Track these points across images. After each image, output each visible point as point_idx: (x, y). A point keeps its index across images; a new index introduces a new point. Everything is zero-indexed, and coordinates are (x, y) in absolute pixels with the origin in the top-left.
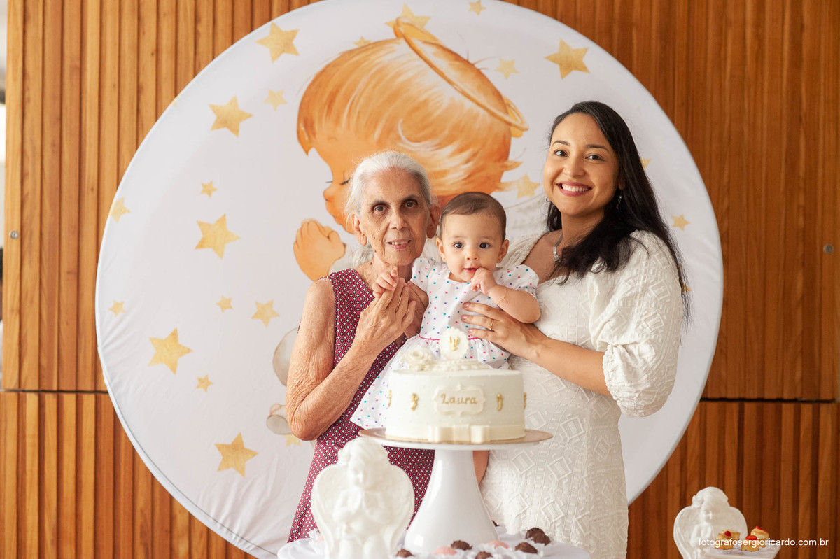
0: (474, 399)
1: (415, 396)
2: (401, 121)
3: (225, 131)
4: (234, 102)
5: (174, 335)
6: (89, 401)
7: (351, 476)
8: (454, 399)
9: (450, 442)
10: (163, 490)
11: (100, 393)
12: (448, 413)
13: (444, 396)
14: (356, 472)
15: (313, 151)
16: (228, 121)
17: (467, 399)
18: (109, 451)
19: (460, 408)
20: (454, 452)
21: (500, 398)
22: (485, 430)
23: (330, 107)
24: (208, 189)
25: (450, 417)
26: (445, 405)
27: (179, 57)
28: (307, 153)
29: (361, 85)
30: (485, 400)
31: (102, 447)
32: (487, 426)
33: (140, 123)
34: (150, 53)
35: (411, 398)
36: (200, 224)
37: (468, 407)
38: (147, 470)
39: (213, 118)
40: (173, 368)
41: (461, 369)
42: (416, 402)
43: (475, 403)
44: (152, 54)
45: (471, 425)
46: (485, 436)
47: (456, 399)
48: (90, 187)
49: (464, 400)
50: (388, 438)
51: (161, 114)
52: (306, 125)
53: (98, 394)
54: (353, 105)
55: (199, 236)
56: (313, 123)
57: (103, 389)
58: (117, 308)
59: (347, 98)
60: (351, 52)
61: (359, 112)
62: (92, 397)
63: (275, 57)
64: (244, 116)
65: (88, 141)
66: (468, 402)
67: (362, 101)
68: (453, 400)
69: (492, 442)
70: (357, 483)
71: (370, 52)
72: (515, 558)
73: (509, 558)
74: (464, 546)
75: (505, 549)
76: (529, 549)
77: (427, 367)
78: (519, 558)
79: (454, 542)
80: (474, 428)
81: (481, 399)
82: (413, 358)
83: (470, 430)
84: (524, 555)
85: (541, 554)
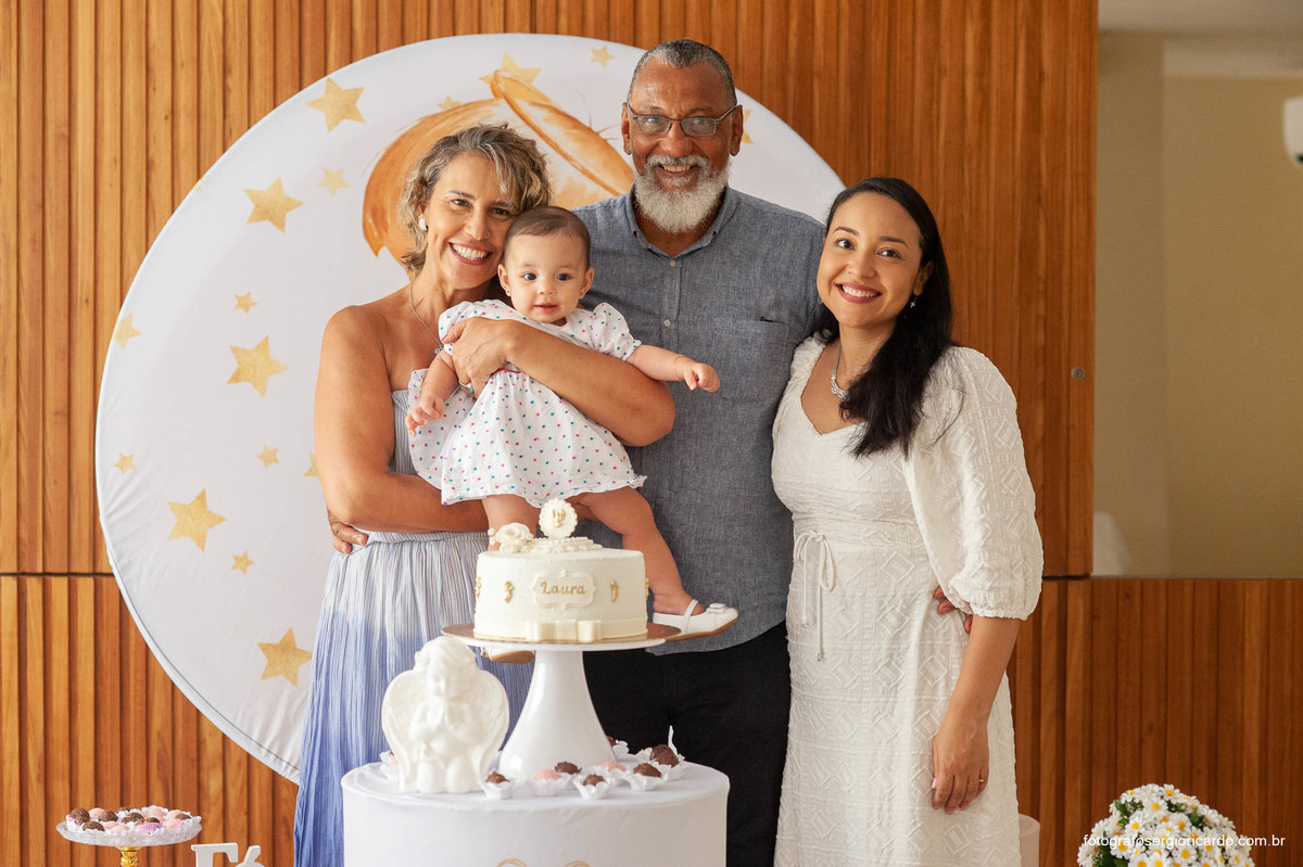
0: (582, 587)
1: (509, 584)
3: (267, 224)
4: (278, 184)
5: (202, 498)
6: (86, 587)
7: (431, 685)
8: (557, 588)
9: (552, 642)
10: (187, 702)
11: (101, 576)
12: (549, 606)
13: (544, 584)
14: (437, 679)
15: (384, 251)
16: (270, 211)
17: (573, 588)
18: (114, 654)
19: (564, 599)
20: (559, 653)
21: (615, 587)
22: (595, 626)
24: (245, 303)
25: (552, 610)
26: (545, 595)
27: (203, 120)
28: (376, 253)
30: (595, 589)
31: (104, 648)
32: (599, 621)
33: (150, 209)
34: (163, 117)
35: (504, 588)
36: (234, 350)
37: (574, 598)
38: (165, 675)
39: (250, 207)
40: (201, 543)
41: (566, 551)
42: (511, 592)
43: (583, 592)
44: (166, 118)
45: (579, 619)
46: (595, 634)
47: (560, 588)
48: (84, 298)
49: (569, 590)
50: (476, 636)
51: (180, 203)
52: (374, 216)
53: (99, 578)
55: (233, 366)
56: (384, 213)
57: (105, 571)
58: (124, 463)
60: (434, 117)
62: (90, 581)
63: (332, 125)
64: (291, 204)
65: (80, 235)
66: (575, 591)
68: (555, 590)
69: (604, 641)
70: (438, 693)
71: (460, 117)
72: (633, 782)
73: (625, 784)
74: (571, 769)
75: (621, 772)
76: (651, 772)
77: (525, 548)
78: (639, 783)
79: (559, 764)
80: (580, 623)
81: (590, 588)
82: (507, 538)
83: (576, 626)
84: (644, 780)
85: (666, 777)
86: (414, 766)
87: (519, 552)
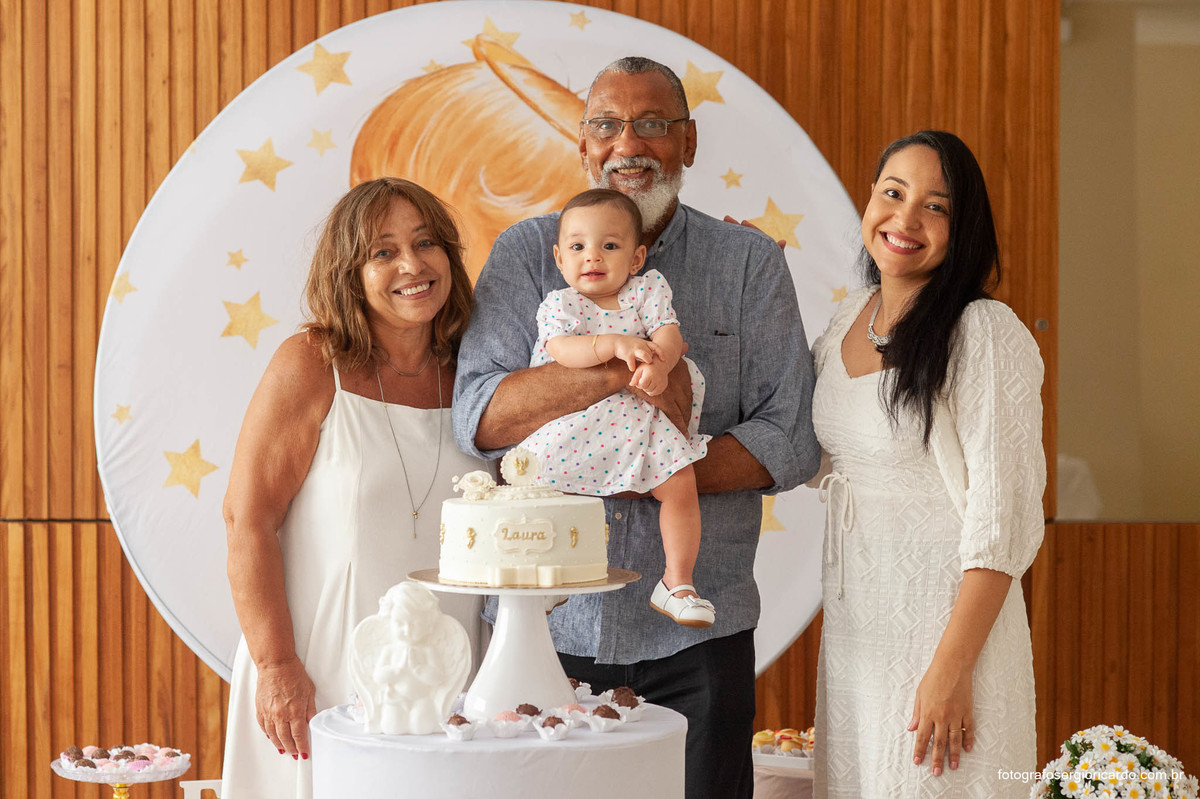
0: (542, 533)
1: (471, 530)
2: (483, 168)
3: (258, 183)
4: (269, 146)
5: (196, 448)
6: (89, 532)
7: (394, 629)
8: (518, 533)
9: (513, 587)
10: (185, 648)
11: (102, 521)
12: (511, 552)
13: (505, 530)
14: (400, 624)
16: (261, 171)
17: (533, 534)
18: (116, 596)
19: (525, 545)
20: (521, 598)
21: (574, 533)
22: (555, 570)
23: (392, 151)
24: (236, 260)
25: (513, 556)
26: (506, 541)
27: (199, 84)
29: (431, 123)
30: (554, 535)
31: (106, 592)
32: (559, 567)
33: (149, 170)
34: (161, 81)
35: (466, 534)
36: (227, 305)
37: (535, 544)
38: (165, 622)
39: (242, 167)
40: (195, 490)
41: (527, 498)
42: (473, 538)
43: (543, 538)
44: (164, 82)
45: (538, 565)
46: (555, 579)
47: (520, 535)
48: (87, 255)
49: (530, 535)
50: (441, 581)
51: (177, 160)
52: (361, 175)
53: (101, 524)
54: (423, 148)
55: (226, 320)
56: (369, 173)
57: (106, 517)
58: (121, 413)
59: (414, 139)
60: (418, 80)
61: (430, 158)
62: (93, 527)
63: (321, 87)
64: (281, 164)
65: (82, 196)
66: (535, 537)
67: (433, 144)
68: (516, 536)
69: (564, 585)
70: (402, 636)
71: (443, 79)
72: (592, 724)
73: (585, 726)
74: (532, 711)
75: (581, 714)
76: (610, 713)
77: (487, 495)
78: (598, 724)
79: (520, 706)
80: (542, 569)
81: (550, 533)
82: (470, 485)
83: (537, 572)
84: (603, 721)
85: (624, 719)
86: (378, 709)
87: (482, 499)
